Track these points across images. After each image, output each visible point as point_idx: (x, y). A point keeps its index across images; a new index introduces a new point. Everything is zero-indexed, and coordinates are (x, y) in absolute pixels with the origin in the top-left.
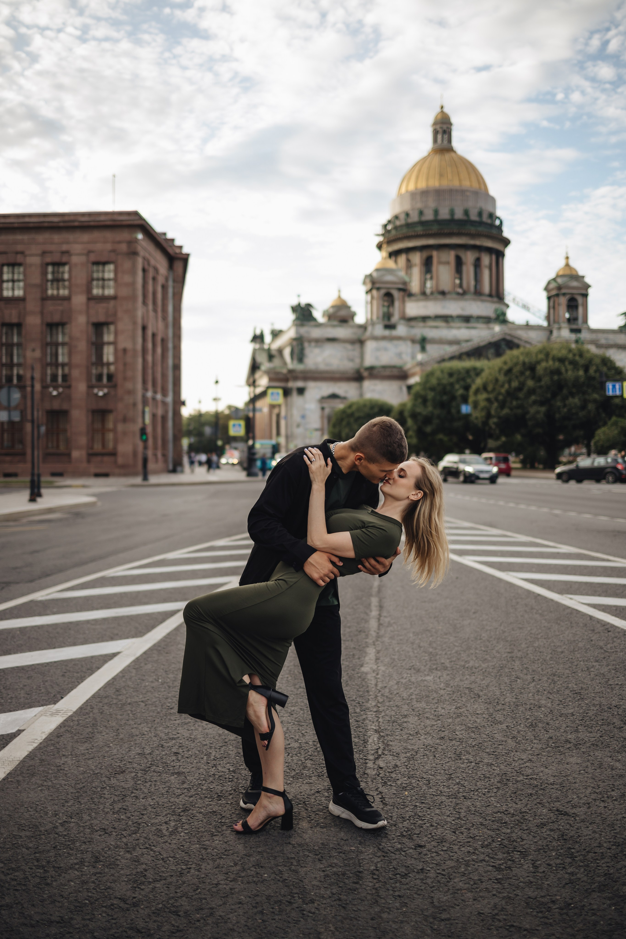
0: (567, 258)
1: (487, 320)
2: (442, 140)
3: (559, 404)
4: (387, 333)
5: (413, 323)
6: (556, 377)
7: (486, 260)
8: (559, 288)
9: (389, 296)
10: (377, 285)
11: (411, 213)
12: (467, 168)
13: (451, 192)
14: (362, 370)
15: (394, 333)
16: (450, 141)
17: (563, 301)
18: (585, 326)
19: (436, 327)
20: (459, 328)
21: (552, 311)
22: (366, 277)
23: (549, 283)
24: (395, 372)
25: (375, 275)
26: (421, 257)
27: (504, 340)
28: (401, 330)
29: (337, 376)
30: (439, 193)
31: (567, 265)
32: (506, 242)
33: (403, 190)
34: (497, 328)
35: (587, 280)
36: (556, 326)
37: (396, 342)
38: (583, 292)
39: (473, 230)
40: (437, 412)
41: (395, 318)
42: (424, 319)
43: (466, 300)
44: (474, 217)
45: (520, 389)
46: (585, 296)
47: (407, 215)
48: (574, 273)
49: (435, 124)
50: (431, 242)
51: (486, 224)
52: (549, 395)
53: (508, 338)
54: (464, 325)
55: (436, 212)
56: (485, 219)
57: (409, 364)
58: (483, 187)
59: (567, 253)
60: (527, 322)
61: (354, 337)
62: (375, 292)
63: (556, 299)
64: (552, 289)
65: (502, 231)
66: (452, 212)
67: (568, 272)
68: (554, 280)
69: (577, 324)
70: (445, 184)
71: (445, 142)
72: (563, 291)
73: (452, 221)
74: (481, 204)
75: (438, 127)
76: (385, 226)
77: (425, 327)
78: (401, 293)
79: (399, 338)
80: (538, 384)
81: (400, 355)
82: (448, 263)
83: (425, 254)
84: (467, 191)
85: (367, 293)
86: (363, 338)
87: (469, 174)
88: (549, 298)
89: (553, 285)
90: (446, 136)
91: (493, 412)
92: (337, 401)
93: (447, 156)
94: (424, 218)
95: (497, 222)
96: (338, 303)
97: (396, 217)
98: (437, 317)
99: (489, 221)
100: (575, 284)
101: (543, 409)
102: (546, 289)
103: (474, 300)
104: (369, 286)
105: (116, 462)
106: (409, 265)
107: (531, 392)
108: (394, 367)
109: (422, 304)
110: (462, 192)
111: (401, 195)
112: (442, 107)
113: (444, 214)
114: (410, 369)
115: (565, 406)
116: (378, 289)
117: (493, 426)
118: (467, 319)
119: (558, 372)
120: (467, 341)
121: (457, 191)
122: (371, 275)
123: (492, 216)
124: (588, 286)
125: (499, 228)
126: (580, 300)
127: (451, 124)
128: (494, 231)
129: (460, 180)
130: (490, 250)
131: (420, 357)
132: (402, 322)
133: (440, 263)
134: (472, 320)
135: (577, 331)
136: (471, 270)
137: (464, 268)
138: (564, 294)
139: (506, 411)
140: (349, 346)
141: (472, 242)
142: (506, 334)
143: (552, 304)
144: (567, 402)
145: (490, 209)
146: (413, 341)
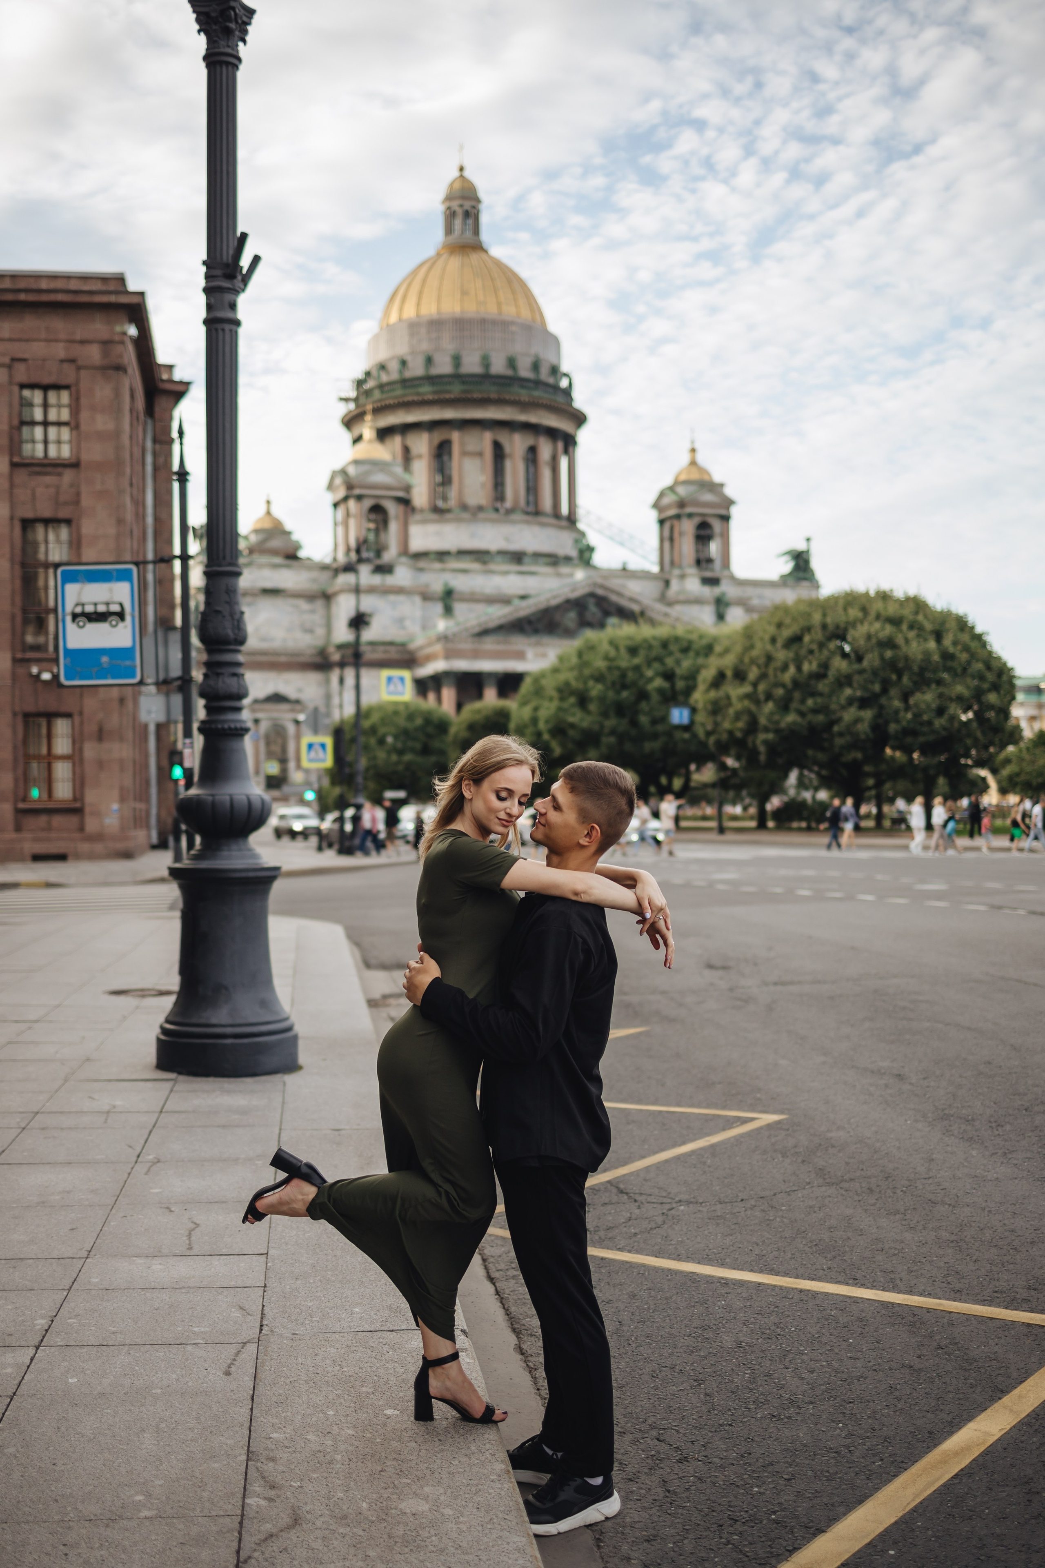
0: (693, 450)
1: (554, 560)
2: (463, 231)
3: (897, 703)
4: (377, 580)
5: (422, 564)
6: (889, 654)
7: (545, 449)
8: (682, 504)
9: (377, 510)
10: (357, 492)
11: (409, 358)
12: (509, 282)
13: (484, 324)
14: (331, 649)
15: (390, 580)
16: (476, 231)
17: (688, 527)
18: (726, 573)
19: (465, 571)
20: (506, 573)
21: (667, 545)
22: (334, 475)
23: (662, 495)
24: (393, 654)
25: (352, 471)
26: (430, 441)
27: (592, 595)
28: (403, 575)
29: (283, 659)
30: (461, 324)
31: (693, 463)
32: (580, 419)
33: (393, 318)
34: (580, 575)
35: (729, 491)
36: (676, 572)
37: (392, 598)
38: (723, 512)
39: (524, 395)
40: (611, 722)
41: (390, 555)
42: (442, 555)
43: (514, 522)
44: (525, 372)
45: (820, 676)
46: (726, 518)
47: (404, 363)
48: (706, 478)
49: (449, 198)
50: (449, 414)
51: (546, 385)
52: (877, 688)
53: (600, 592)
54: (515, 568)
55: (457, 360)
56: (544, 375)
57: (418, 640)
58: (538, 318)
59: (693, 442)
60: (624, 564)
61: (314, 587)
62: (352, 504)
63: (676, 523)
64: (669, 507)
65: (572, 399)
66: (486, 362)
67: (695, 476)
68: (671, 489)
69: (712, 570)
70: (471, 309)
71: (469, 234)
72: (689, 510)
73: (486, 377)
74: (536, 349)
75: (455, 205)
76: (360, 383)
77: (443, 570)
78: (401, 508)
79: (399, 591)
80: (856, 666)
81: (400, 621)
82: (480, 454)
83: (438, 436)
84: (512, 323)
85: (336, 505)
86: (330, 590)
87: (514, 292)
88: (662, 522)
89: (669, 499)
90: (470, 221)
91: (763, 721)
92: (284, 706)
93: (475, 257)
94: (436, 371)
95: (564, 383)
96: (267, 525)
97: (382, 367)
98: (462, 553)
99: (551, 380)
100: (708, 497)
101: (868, 714)
102: (656, 505)
103: (527, 522)
104: (341, 493)
105: (81, 829)
106: (407, 456)
107: (844, 681)
108: (391, 644)
109: (432, 528)
110: (503, 325)
111: (388, 325)
112: (461, 169)
113: (471, 365)
114: (421, 648)
115: (907, 708)
116: (359, 498)
117: (762, 749)
118: (517, 557)
119: (890, 643)
120: (523, 597)
121: (494, 322)
122: (343, 472)
123: (555, 370)
124: (730, 502)
125: (567, 393)
126: (717, 525)
127: (478, 201)
128: (560, 399)
129: (499, 304)
130: (552, 433)
131: (442, 625)
132: (404, 559)
133: (464, 454)
134: (526, 560)
135: (713, 582)
136: (521, 467)
137: (508, 464)
138: (690, 516)
139: (791, 718)
140: (304, 605)
141: (523, 417)
142: (595, 585)
143: (666, 533)
144: (912, 701)
145: (553, 360)
146: (426, 597)
